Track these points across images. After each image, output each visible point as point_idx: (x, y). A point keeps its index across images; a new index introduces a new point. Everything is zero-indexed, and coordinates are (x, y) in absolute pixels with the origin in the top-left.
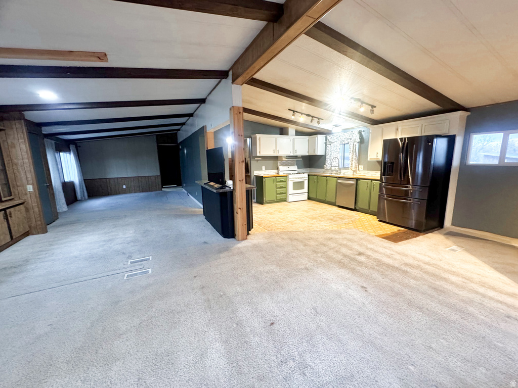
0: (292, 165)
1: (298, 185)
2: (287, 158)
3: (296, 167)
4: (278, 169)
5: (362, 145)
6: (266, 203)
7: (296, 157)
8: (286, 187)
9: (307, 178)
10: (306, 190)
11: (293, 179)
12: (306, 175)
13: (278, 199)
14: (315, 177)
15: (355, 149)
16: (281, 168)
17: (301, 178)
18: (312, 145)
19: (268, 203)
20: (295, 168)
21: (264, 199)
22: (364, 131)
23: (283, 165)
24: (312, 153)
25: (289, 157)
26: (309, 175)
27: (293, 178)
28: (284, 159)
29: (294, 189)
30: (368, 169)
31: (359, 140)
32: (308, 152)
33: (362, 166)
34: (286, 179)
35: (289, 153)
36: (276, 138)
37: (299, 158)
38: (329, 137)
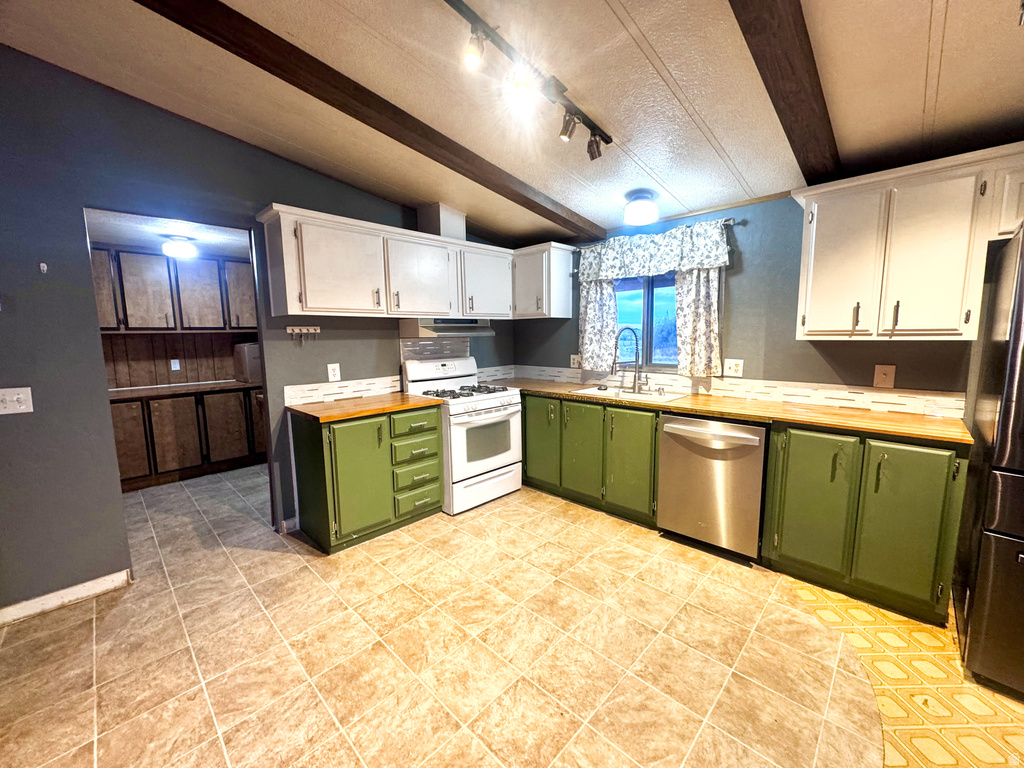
0: (456, 355)
1: (487, 439)
2: (436, 330)
3: (472, 360)
4: (401, 371)
5: (734, 281)
6: (340, 548)
7: (471, 324)
8: (438, 454)
9: (519, 407)
10: (515, 452)
11: (465, 418)
12: (513, 395)
13: (403, 510)
14: (553, 405)
15: (708, 296)
16: (415, 369)
17: (497, 409)
18: (530, 282)
19: (351, 543)
20: (468, 365)
21: (333, 527)
22: (744, 223)
23: (421, 356)
24: (528, 312)
25: (444, 324)
26: (523, 395)
27: (465, 414)
28: (424, 333)
29: (471, 458)
30: (771, 374)
31: (724, 259)
32: (515, 308)
33: (741, 362)
34: (439, 419)
35: (445, 309)
36: (385, 242)
37: (483, 328)
38: (588, 254)
